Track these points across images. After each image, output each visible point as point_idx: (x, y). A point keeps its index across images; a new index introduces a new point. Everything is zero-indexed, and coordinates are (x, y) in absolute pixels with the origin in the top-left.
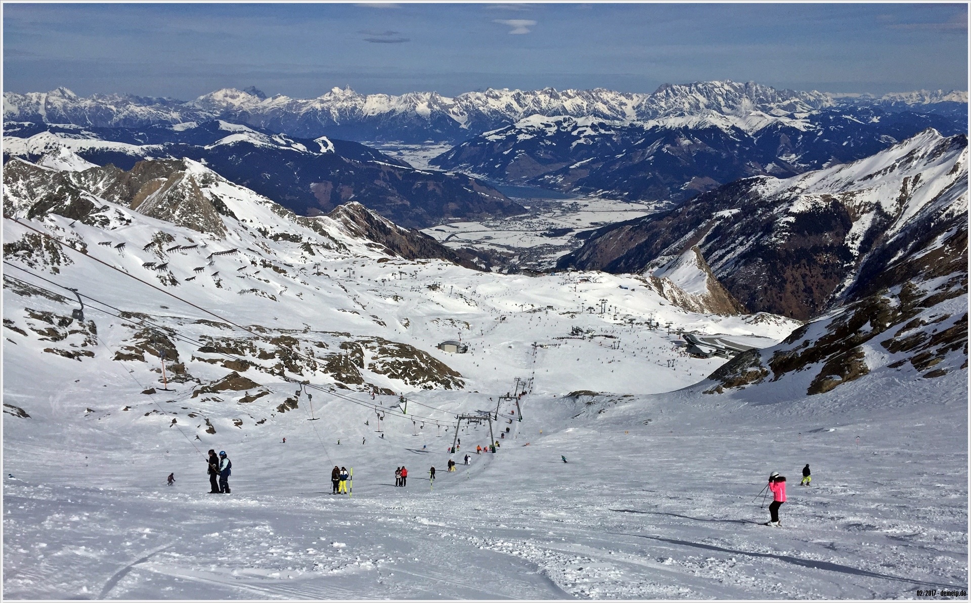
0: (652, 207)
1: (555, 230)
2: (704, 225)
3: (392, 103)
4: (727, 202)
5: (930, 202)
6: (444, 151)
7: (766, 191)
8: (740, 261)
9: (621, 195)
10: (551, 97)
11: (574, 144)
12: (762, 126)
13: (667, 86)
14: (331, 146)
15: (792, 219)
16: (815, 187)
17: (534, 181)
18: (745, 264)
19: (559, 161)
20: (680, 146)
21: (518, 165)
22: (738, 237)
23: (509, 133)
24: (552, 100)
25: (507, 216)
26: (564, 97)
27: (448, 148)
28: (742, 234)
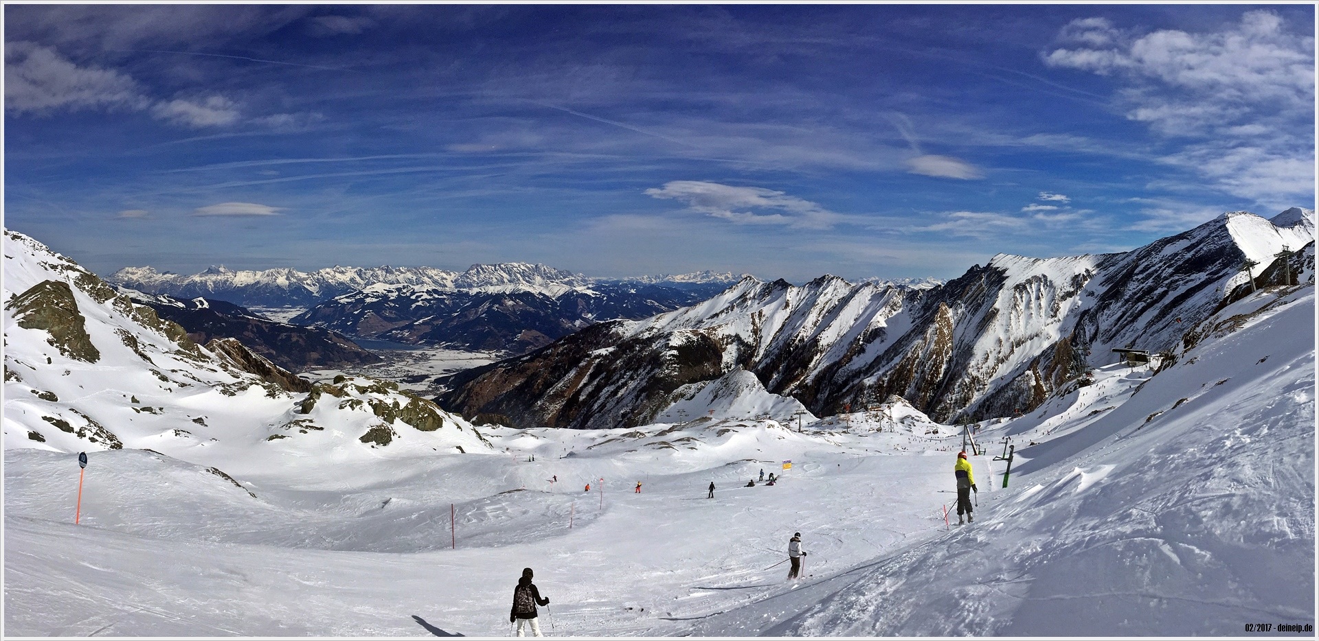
0: (493, 355)
1: (412, 376)
2: (585, 363)
3: (257, 277)
4: (591, 343)
5: (777, 332)
6: (299, 313)
7: (626, 332)
8: (640, 395)
9: (463, 346)
10: (387, 273)
11: (414, 306)
12: (561, 293)
13: (477, 265)
14: (206, 305)
15: (675, 352)
16: (669, 326)
17: (383, 336)
18: (648, 397)
19: (402, 319)
20: (506, 306)
21: (368, 322)
22: (625, 372)
23: (358, 297)
24: (388, 275)
25: (365, 365)
26: (398, 273)
27: (303, 311)
28: (629, 370)
